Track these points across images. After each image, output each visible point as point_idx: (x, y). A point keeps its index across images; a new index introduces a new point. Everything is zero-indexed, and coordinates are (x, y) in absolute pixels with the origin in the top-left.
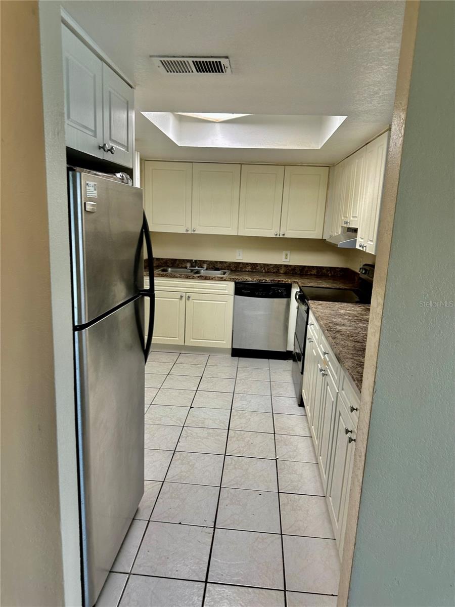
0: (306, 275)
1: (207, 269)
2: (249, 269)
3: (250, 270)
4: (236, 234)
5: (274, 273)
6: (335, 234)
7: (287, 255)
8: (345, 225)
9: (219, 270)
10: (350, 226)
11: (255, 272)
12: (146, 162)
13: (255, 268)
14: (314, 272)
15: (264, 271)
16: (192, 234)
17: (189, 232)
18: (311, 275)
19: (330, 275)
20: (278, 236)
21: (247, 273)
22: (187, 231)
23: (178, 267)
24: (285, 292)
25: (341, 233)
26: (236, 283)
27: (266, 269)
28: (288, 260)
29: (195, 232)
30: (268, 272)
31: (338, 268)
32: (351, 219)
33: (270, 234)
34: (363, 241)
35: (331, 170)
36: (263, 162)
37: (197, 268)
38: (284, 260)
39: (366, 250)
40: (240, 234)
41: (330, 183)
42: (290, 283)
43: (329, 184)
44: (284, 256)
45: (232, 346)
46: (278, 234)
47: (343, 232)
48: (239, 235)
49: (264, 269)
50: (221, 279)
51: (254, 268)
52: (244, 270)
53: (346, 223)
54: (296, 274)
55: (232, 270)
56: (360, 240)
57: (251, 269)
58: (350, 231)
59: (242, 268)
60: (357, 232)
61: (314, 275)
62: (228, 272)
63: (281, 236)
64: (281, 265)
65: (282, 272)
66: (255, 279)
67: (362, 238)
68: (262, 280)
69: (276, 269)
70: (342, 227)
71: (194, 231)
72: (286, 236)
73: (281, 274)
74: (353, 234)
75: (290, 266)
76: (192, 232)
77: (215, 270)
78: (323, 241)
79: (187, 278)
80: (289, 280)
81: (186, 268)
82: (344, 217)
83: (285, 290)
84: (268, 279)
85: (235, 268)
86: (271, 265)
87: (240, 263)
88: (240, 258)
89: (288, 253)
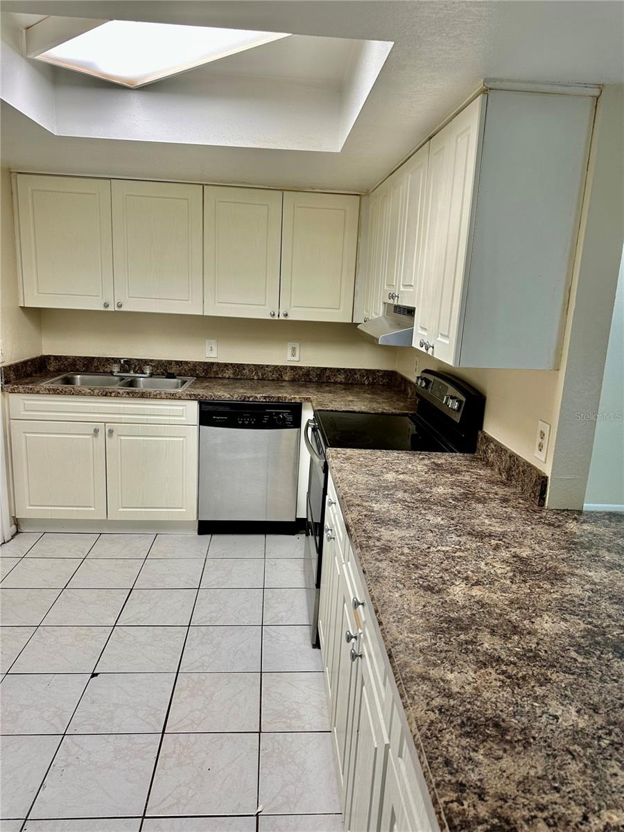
0: (328, 383)
1: (152, 375)
2: (229, 373)
3: (231, 376)
4: (202, 314)
5: (273, 380)
6: (373, 315)
7: (294, 349)
8: (391, 301)
9: (174, 377)
10: (399, 304)
11: (240, 379)
12: (19, 175)
13: (240, 371)
14: (341, 378)
15: (256, 378)
16: (115, 311)
17: (111, 309)
18: (336, 383)
19: (366, 383)
20: (276, 318)
21: (226, 381)
22: (106, 305)
23: (96, 372)
24: (290, 418)
25: (384, 316)
26: (201, 403)
27: (260, 374)
28: (296, 358)
29: (123, 309)
30: (263, 379)
31: (378, 371)
32: (402, 289)
33: (263, 314)
34: (426, 334)
35: (362, 201)
36: (245, 183)
37: (132, 374)
38: (289, 357)
39: (433, 353)
40: (210, 312)
41: (362, 224)
42: (298, 401)
43: (362, 227)
44: (289, 352)
45: (198, 518)
46: (276, 314)
47: (387, 312)
48: (205, 314)
49: (257, 373)
50: (173, 397)
51: (239, 373)
52: (220, 376)
53: (392, 296)
54: (311, 381)
55: (198, 377)
56: (420, 331)
57: (234, 374)
58: (399, 313)
59: (216, 373)
60: (413, 316)
61: (341, 383)
62: (191, 380)
63: (282, 317)
64: (285, 368)
65: (287, 379)
66: (236, 396)
67: (423, 328)
68: (249, 398)
69: (275, 375)
70: (385, 303)
71: (120, 306)
72: (290, 318)
73: (284, 384)
74: (405, 318)
75: (301, 368)
76: (116, 309)
77: (167, 378)
78: (352, 327)
79: (106, 395)
80: (297, 397)
81: (111, 373)
82: (388, 285)
83: (289, 414)
84: (259, 396)
85: (205, 372)
86: (267, 366)
87: (213, 364)
88: (214, 354)
89: (297, 345)
